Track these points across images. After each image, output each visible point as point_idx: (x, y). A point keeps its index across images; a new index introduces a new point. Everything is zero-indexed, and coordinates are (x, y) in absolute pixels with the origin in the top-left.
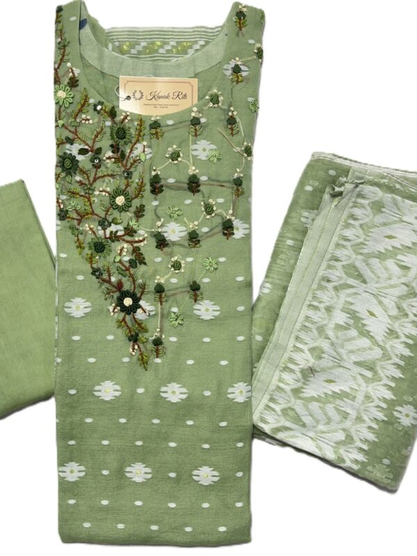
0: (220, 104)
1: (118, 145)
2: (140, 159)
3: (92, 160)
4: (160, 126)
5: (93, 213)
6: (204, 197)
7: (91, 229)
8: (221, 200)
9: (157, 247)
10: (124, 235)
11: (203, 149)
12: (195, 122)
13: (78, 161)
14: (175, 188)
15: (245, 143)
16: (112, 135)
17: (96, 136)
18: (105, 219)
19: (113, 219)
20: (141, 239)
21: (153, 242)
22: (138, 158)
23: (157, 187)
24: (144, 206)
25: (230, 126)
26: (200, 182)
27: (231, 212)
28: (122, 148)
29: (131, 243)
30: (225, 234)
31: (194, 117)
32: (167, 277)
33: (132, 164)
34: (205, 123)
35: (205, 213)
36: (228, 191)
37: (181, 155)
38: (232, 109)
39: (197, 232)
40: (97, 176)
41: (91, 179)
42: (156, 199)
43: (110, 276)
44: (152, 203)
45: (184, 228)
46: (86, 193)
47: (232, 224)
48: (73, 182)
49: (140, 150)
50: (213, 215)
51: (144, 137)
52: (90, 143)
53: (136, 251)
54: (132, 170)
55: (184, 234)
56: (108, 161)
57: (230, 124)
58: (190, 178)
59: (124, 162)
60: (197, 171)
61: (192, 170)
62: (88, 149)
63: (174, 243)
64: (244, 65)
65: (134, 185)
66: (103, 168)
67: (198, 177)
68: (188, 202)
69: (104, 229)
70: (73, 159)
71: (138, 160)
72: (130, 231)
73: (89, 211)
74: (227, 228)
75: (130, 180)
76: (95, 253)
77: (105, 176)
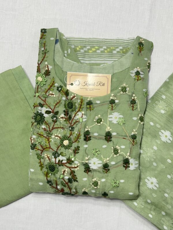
0: (127, 92)
1: (68, 111)
2: (79, 121)
3: (52, 118)
4: (92, 104)
5: (50, 148)
6: (114, 144)
7: (48, 157)
8: (123, 147)
9: (85, 171)
10: (66, 163)
11: (115, 117)
12: (112, 102)
13: (44, 117)
14: (98, 138)
15: (140, 115)
16: (65, 105)
17: (56, 104)
18: (56, 152)
19: (61, 153)
20: (76, 166)
21: (83, 168)
22: (78, 120)
23: (87, 137)
24: (79, 147)
25: (132, 105)
26: (112, 136)
27: (128, 154)
28: (70, 113)
29: (70, 168)
30: (124, 166)
31: (112, 99)
32: (89, 189)
33: (75, 123)
34: (118, 103)
35: (113, 153)
36: (128, 142)
37: (103, 120)
38: (134, 95)
39: (108, 164)
40: (54, 127)
41: (51, 128)
42: (86, 144)
43: (57, 185)
44: (84, 146)
45: (101, 162)
46: (47, 136)
47: (129, 161)
48: (40, 129)
49: (80, 116)
50: (118, 155)
51: (83, 109)
52: (52, 107)
53: (72, 173)
54: (74, 126)
55: (101, 165)
56: (61, 119)
57: (132, 104)
58: (106, 133)
59: (70, 121)
60: (111, 130)
61: (108, 129)
62: (51, 111)
63: (95, 170)
64: (142, 71)
65: (75, 135)
66: (58, 123)
67: (111, 133)
68: (104, 146)
69: (55, 158)
70: (41, 115)
71: (78, 121)
72: (69, 161)
73: (48, 146)
74: (126, 163)
75: (73, 132)
76: (49, 171)
77: (58, 128)
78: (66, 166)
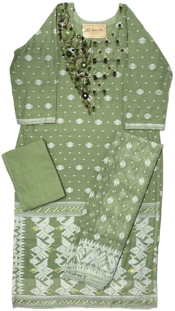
0: (114, 36)
2: (90, 53)
3: (76, 53)
4: (96, 43)
5: (76, 69)
6: (108, 65)
7: (75, 74)
8: (113, 66)
11: (108, 50)
13: (72, 53)
14: (100, 62)
15: (121, 49)
16: (82, 45)
17: (77, 45)
18: (79, 71)
19: (82, 71)
20: (89, 77)
21: (93, 78)
23: (95, 61)
24: (91, 67)
26: (107, 60)
27: (116, 69)
28: (85, 49)
29: (87, 78)
30: (114, 76)
31: (106, 41)
32: (96, 88)
33: (88, 55)
34: (110, 42)
35: (108, 69)
36: (115, 63)
37: (102, 52)
38: (118, 38)
39: (106, 75)
41: (76, 59)
42: (94, 65)
43: (80, 88)
44: (93, 66)
45: (102, 74)
46: (74, 63)
47: (116, 73)
48: (70, 60)
49: (90, 50)
50: (111, 70)
51: (92, 46)
52: (75, 47)
53: (88, 81)
54: (88, 56)
55: (102, 76)
56: (81, 53)
57: (117, 43)
58: (104, 59)
59: (85, 54)
60: (107, 57)
61: (105, 57)
62: (75, 50)
63: (99, 78)
64: (122, 24)
65: (88, 61)
66: (79, 55)
69: (79, 74)
70: (70, 52)
72: (86, 75)
73: (75, 68)
74: (114, 74)
75: (87, 59)
76: (76, 81)
77: (79, 58)
78: (85, 77)
